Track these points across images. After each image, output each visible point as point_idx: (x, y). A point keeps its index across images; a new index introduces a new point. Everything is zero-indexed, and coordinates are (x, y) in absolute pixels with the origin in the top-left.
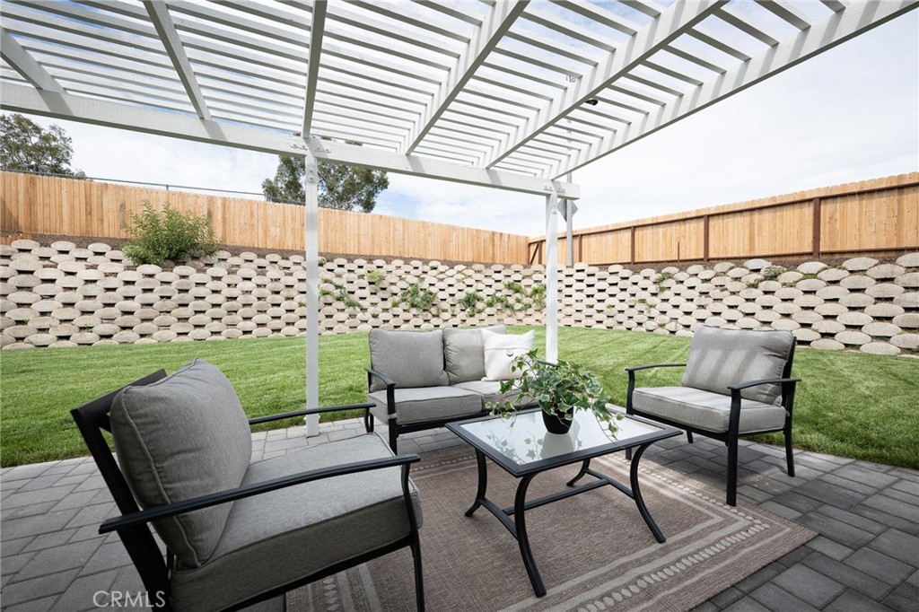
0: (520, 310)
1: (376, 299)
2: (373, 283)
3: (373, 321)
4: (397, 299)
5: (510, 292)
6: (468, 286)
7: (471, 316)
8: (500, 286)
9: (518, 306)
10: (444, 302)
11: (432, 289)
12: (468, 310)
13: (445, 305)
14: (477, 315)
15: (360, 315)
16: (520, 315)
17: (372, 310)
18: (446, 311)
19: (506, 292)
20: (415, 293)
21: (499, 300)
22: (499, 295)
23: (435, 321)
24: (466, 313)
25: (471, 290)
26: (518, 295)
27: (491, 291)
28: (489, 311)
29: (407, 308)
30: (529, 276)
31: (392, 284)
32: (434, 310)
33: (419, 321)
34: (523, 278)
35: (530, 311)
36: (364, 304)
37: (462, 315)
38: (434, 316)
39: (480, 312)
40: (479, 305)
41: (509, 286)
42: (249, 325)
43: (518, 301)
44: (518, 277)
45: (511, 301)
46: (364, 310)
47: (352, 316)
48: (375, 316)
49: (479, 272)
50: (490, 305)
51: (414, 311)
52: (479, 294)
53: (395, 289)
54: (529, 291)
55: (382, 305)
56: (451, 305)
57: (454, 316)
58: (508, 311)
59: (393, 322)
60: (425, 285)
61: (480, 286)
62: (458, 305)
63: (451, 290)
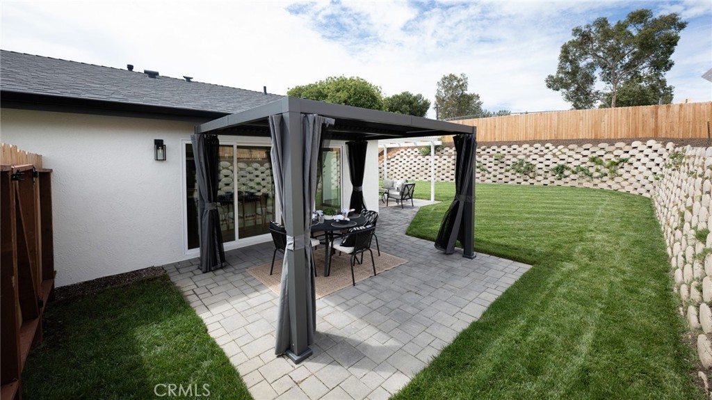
0: (597, 178)
1: (496, 168)
2: (497, 160)
3: (493, 179)
4: (508, 168)
5: (592, 164)
6: (561, 160)
7: (559, 179)
8: (586, 159)
9: (597, 174)
10: (540, 170)
11: (533, 162)
12: (557, 175)
13: (540, 172)
14: (563, 179)
15: (487, 175)
16: (596, 181)
17: (493, 173)
18: (541, 175)
19: (589, 164)
20: (521, 164)
21: (582, 170)
22: (583, 166)
23: (531, 181)
24: (555, 177)
25: (562, 163)
26: (599, 167)
27: (577, 163)
28: (573, 176)
29: (514, 172)
30: (611, 152)
31: (507, 160)
32: (531, 175)
33: (521, 180)
34: (605, 154)
35: (605, 178)
36: (490, 170)
37: (552, 179)
38: (531, 178)
39: (566, 177)
40: (566, 173)
41: (593, 160)
43: (598, 170)
44: (602, 152)
45: (591, 170)
46: (489, 173)
47: (483, 176)
48: (495, 176)
49: (573, 150)
50: (574, 173)
51: (518, 174)
52: (569, 165)
53: (508, 162)
54: (607, 163)
55: (500, 170)
56: (545, 172)
57: (546, 178)
58: (588, 178)
59: (505, 179)
60: (529, 160)
61: (570, 160)
62: (550, 172)
63: (548, 162)
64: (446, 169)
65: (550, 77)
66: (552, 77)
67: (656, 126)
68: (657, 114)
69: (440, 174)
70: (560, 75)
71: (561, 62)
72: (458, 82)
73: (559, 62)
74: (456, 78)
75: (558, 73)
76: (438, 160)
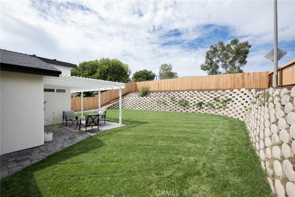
0: (217, 109)
1: (171, 103)
2: (172, 99)
3: (170, 109)
4: (177, 103)
5: (215, 101)
6: (201, 99)
7: (199, 109)
8: (212, 99)
9: (217, 107)
10: (191, 104)
11: (188, 100)
12: (199, 107)
13: (191, 105)
14: (201, 109)
15: (167, 107)
16: (217, 110)
17: (170, 106)
18: (192, 107)
19: (213, 101)
20: (183, 101)
21: (210, 104)
22: (210, 102)
23: (187, 110)
24: (198, 108)
25: (201, 101)
26: (218, 103)
27: (208, 101)
28: (206, 108)
29: (179, 106)
30: (223, 95)
31: (176, 99)
32: (187, 107)
33: (182, 110)
34: (221, 96)
35: (221, 109)
36: (168, 104)
37: (196, 109)
38: (187, 108)
39: (203, 108)
40: (203, 106)
41: (215, 99)
42: (147, 108)
43: (217, 105)
44: (219, 95)
45: (215, 105)
46: (168, 106)
47: (165, 107)
48: (171, 107)
49: (206, 94)
50: (207, 106)
51: (181, 107)
52: (204, 102)
53: (177, 100)
54: (222, 101)
55: (173, 104)
56: (194, 105)
57: (194, 109)
58: (213, 109)
59: (175, 109)
60: (186, 99)
61: (205, 99)
62: (196, 105)
63: (195, 101)
64: (149, 103)
65: (202, 65)
66: (203, 65)
67: (243, 83)
68: (243, 77)
69: (146, 106)
70: (206, 65)
71: (206, 59)
72: (168, 67)
73: (205, 59)
74: (167, 65)
75: (205, 63)
76: (145, 99)
